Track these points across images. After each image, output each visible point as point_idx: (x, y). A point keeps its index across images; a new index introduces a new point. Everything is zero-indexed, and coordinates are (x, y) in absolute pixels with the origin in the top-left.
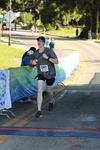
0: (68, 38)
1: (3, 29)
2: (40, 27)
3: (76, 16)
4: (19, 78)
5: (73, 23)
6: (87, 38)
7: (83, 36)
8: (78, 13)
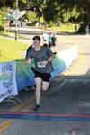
0: (68, 34)
1: (10, 26)
2: (43, 24)
3: (75, 14)
4: (24, 69)
5: (72, 20)
6: (85, 33)
7: (81, 32)
8: (77, 11)
